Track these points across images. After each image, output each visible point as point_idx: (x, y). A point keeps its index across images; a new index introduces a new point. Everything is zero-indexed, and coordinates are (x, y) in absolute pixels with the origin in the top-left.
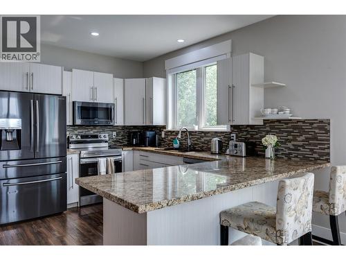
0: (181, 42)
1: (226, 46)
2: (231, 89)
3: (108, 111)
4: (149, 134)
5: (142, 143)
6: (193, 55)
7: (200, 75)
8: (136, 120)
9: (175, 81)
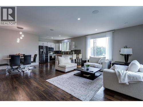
0: (64, 39)
1: (70, 40)
2: (71, 46)
3: (53, 49)
4: (59, 52)
5: (58, 53)
6: (66, 41)
7: (67, 43)
8: (57, 50)
9: (63, 44)
